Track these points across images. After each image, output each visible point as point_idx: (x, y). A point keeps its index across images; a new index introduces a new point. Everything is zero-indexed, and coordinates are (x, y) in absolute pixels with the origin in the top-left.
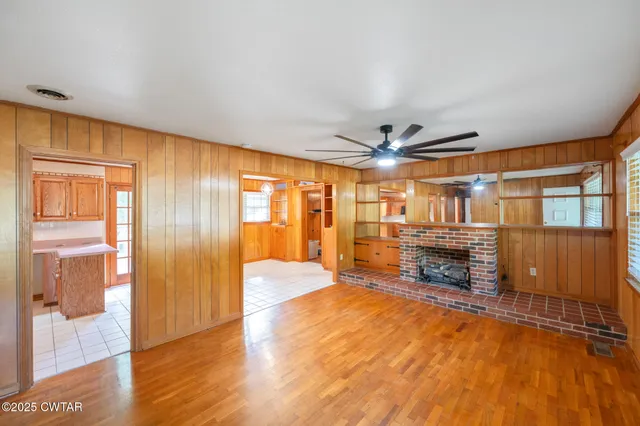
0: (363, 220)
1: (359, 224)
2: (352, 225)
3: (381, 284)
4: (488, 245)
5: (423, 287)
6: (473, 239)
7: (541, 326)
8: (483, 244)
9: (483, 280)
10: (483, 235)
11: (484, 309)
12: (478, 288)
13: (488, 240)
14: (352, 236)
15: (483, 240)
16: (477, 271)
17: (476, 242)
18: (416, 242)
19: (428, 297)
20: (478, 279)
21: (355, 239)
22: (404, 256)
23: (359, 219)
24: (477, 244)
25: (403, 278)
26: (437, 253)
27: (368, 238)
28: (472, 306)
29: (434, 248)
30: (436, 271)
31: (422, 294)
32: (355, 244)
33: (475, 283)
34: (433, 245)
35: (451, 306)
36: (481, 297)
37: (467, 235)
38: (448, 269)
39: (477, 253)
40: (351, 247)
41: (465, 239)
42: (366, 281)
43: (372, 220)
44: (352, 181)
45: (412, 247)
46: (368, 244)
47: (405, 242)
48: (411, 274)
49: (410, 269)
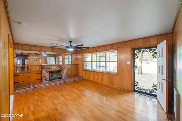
9: (65, 76)
10: (64, 66)
12: (64, 78)
13: (66, 67)
16: (64, 74)
17: (64, 68)
18: (49, 70)
19: (56, 83)
22: (45, 75)
25: (45, 82)
32: (14, 76)
34: (54, 70)
38: (56, 76)
41: (61, 68)
45: (48, 72)
46: (23, 75)
47: (45, 71)
48: (47, 80)
49: (47, 78)
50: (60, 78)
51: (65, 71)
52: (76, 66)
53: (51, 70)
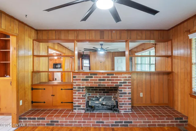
0: (38, 70)
1: (35, 73)
2: (30, 74)
3: (61, 120)
4: (129, 83)
5: (93, 116)
6: (121, 80)
7: (158, 125)
8: (126, 83)
9: (126, 104)
10: (126, 77)
11: (131, 122)
12: (123, 109)
13: (129, 80)
14: (30, 83)
15: (126, 80)
16: (123, 99)
17: (122, 81)
18: (85, 84)
19: (97, 122)
20: (123, 104)
21: (32, 85)
22: (76, 95)
23: (35, 69)
24: (124, 83)
25: (76, 111)
26: (95, 90)
27: (41, 84)
28: (125, 122)
29: (93, 87)
30: (97, 102)
31: (94, 121)
32: (32, 89)
33: (122, 107)
34: (97, 85)
35: (112, 125)
36: (126, 115)
37: (117, 77)
38: (103, 100)
39: (123, 88)
40: (29, 92)
41: (116, 80)
42: (47, 120)
43: (44, 70)
44: (30, 37)
45: (83, 88)
46: (44, 89)
47: (77, 85)
48: (82, 107)
49: (81, 104)
50: (114, 108)
51: (128, 91)
52: (165, 77)
53: (89, 85)
